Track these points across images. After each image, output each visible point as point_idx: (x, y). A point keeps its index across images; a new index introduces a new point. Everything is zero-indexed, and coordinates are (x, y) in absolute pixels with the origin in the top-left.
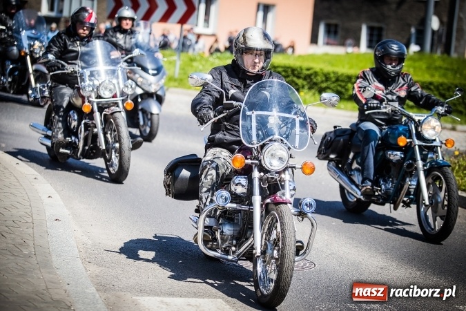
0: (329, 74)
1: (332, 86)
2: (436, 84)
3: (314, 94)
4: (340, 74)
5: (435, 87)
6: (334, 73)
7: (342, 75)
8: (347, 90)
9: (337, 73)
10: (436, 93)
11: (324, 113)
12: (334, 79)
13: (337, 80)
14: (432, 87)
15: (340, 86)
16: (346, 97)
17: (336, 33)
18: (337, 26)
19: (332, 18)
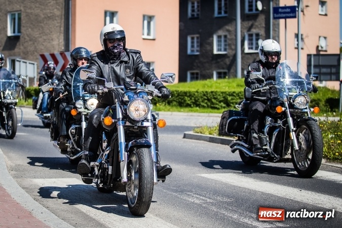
0: (173, 92)
1: (175, 99)
2: (237, 93)
3: (165, 105)
4: (180, 91)
5: (236, 94)
6: (176, 91)
7: (181, 92)
8: (185, 101)
9: (178, 91)
10: (237, 97)
11: (171, 115)
12: (176, 95)
13: (178, 95)
14: (235, 94)
15: (180, 98)
16: (185, 105)
17: (197, 78)
18: (197, 74)
19: (194, 69)
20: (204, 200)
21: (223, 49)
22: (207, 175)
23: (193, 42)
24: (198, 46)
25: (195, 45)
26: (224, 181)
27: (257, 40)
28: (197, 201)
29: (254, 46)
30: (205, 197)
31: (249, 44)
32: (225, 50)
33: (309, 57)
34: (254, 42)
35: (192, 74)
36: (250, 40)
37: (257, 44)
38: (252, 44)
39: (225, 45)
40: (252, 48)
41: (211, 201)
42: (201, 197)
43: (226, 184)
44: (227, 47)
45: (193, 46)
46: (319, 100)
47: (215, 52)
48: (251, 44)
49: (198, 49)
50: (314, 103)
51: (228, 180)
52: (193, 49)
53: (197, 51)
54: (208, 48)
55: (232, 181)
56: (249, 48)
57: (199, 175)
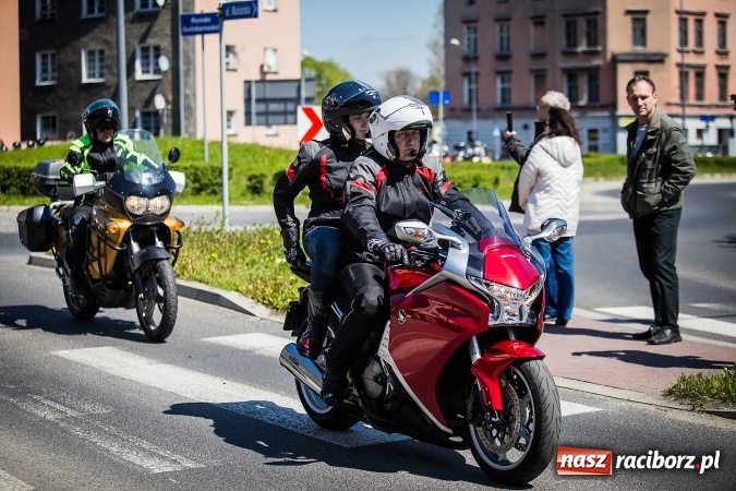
1: (15, 182)
12: (16, 175)
13: (20, 175)
15: (23, 181)
17: (54, 126)
18: (54, 118)
19: (48, 111)
20: (62, 412)
21: (97, 75)
22: (67, 352)
23: (44, 64)
24: (53, 70)
25: (50, 69)
26: (97, 366)
27: (157, 57)
28: (51, 417)
29: (151, 68)
30: (65, 405)
31: (143, 65)
32: (102, 75)
33: (248, 85)
34: (152, 60)
35: (45, 119)
36: (145, 58)
37: (157, 64)
38: (148, 64)
39: (102, 67)
40: (148, 72)
41: (75, 413)
42: (58, 406)
43: (100, 373)
44: (105, 71)
45: (44, 71)
46: (263, 175)
47: (85, 80)
48: (145, 65)
49: (55, 74)
50: (254, 181)
51: (104, 364)
52: (45, 75)
53: (53, 79)
54: (73, 73)
55: (110, 365)
56: (143, 72)
57: (54, 353)
